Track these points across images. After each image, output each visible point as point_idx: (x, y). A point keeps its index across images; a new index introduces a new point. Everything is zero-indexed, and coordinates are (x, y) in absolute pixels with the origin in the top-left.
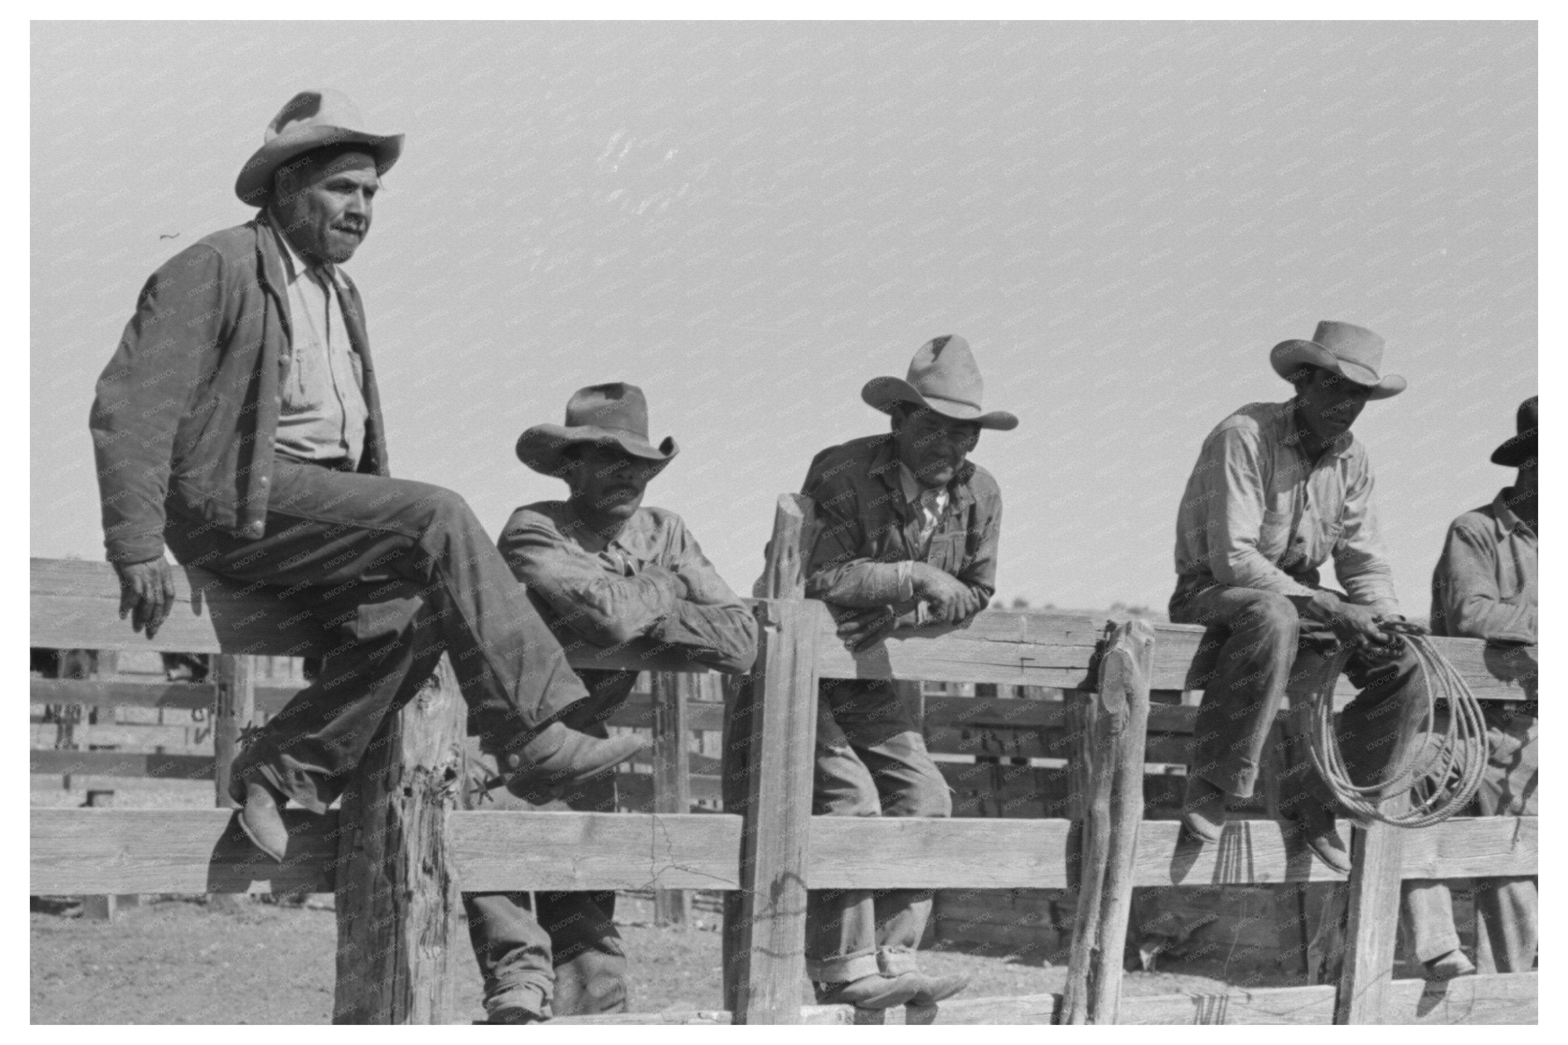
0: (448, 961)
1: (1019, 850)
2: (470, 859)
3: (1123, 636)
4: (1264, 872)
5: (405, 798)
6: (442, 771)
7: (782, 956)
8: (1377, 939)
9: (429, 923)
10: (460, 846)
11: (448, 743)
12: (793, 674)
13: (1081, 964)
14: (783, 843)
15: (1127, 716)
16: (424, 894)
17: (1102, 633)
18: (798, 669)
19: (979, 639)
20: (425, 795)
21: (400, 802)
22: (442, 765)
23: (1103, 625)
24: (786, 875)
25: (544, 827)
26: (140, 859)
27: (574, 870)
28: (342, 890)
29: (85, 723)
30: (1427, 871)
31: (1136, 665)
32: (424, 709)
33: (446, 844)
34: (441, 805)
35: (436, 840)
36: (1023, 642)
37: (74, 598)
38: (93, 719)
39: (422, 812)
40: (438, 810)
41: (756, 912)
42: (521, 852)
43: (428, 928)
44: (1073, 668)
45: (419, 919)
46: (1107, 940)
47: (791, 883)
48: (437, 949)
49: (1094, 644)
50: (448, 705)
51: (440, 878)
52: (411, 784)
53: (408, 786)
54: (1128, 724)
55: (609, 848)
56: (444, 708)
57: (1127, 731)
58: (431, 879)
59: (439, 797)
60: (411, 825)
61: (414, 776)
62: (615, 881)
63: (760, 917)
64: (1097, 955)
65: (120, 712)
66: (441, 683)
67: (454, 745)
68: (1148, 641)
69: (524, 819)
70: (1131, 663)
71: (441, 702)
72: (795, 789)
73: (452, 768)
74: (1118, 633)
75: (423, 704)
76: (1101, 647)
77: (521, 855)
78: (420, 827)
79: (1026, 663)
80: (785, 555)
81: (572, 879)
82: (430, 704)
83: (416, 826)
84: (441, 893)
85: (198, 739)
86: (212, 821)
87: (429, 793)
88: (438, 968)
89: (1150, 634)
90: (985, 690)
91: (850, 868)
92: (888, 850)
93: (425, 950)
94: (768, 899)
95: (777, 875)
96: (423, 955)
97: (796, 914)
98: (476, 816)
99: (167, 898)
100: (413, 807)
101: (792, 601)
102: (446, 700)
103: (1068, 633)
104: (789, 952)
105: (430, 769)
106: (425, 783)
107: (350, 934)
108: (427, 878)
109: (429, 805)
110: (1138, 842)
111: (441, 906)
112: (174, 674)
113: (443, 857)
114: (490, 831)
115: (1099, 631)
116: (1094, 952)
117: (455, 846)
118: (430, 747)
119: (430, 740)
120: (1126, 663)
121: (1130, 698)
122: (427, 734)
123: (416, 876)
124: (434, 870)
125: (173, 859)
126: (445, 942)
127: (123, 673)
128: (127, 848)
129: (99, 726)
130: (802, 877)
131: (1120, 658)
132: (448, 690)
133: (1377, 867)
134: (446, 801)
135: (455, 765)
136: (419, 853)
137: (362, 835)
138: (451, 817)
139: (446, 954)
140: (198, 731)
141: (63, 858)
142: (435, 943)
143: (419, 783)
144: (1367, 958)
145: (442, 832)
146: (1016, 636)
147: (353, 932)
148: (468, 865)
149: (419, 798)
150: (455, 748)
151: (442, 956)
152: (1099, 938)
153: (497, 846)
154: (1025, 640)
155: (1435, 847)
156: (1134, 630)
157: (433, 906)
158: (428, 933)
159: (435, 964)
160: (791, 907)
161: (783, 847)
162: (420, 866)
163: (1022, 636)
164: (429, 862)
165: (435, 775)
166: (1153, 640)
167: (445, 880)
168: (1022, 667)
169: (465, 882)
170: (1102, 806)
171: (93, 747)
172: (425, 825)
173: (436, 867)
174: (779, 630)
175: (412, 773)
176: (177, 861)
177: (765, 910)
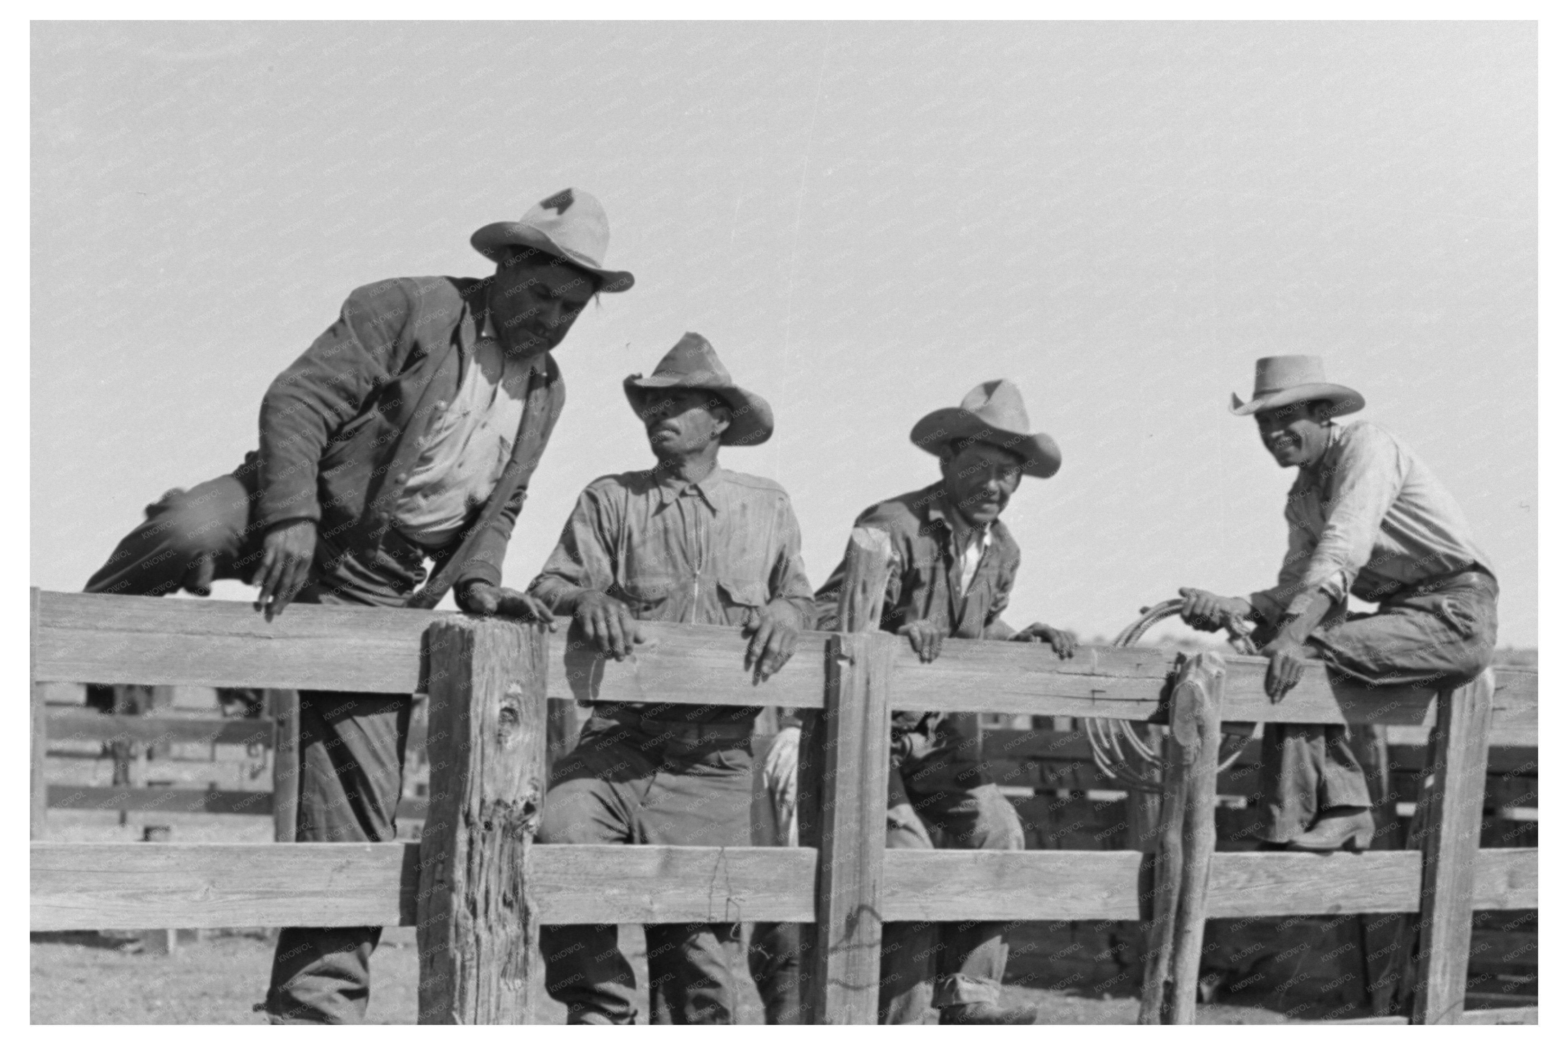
0: (528, 993)
1: (1091, 882)
2: (549, 892)
3: (1193, 668)
4: (1335, 903)
5: (485, 832)
6: (521, 805)
7: (857, 988)
8: (1448, 969)
9: (510, 955)
10: (539, 879)
11: (528, 777)
12: (867, 708)
13: (1155, 996)
14: (858, 875)
15: (1198, 748)
16: (504, 926)
17: (1172, 665)
18: (871, 703)
19: (1050, 672)
20: (504, 829)
21: (480, 836)
22: (522, 799)
23: (1173, 658)
24: (861, 908)
25: (622, 859)
26: (226, 893)
27: (651, 903)
28: (423, 925)
29: (142, 761)
30: (1498, 902)
31: (1206, 697)
32: (504, 744)
33: (526, 877)
34: (521, 839)
35: (516, 873)
36: (1093, 675)
37: (160, 635)
38: (150, 755)
39: (502, 846)
40: (517, 844)
41: (831, 943)
42: (599, 885)
43: (509, 961)
44: (1144, 700)
45: (500, 952)
46: (1180, 972)
47: (865, 915)
48: (518, 982)
49: (1164, 675)
50: (527, 740)
51: (520, 911)
52: (491, 818)
53: (488, 819)
54: (1199, 756)
55: (686, 881)
56: (523, 742)
57: (1199, 762)
58: (512, 912)
59: (519, 830)
60: (491, 859)
61: (494, 810)
62: (692, 914)
63: (835, 949)
64: (1171, 989)
65: (176, 749)
66: (520, 718)
67: (533, 779)
68: (1219, 673)
69: (601, 852)
70: (1202, 695)
71: (520, 737)
72: (869, 822)
73: (532, 802)
74: (1188, 666)
75: (502, 738)
76: (1172, 681)
77: (600, 888)
78: (500, 860)
79: (1097, 696)
80: (859, 589)
81: (650, 912)
82: (510, 738)
83: (496, 860)
84: (521, 925)
85: (254, 775)
86: (296, 856)
87: (508, 826)
88: (519, 1001)
89: (1220, 666)
90: (1041, 723)
91: (924, 900)
92: (961, 883)
93: (506, 984)
94: (843, 930)
95: (851, 908)
96: (504, 988)
97: (871, 946)
98: (554, 849)
99: (227, 933)
100: (493, 840)
101: (864, 635)
102: (525, 734)
103: (1138, 665)
104: (865, 984)
105: (510, 802)
106: (505, 817)
107: (432, 966)
108: (507, 911)
109: (509, 839)
110: (1211, 873)
111: (522, 939)
112: (230, 709)
113: (523, 890)
114: (568, 864)
115: (1170, 663)
116: (1167, 983)
117: (535, 879)
118: (509, 782)
119: (509, 774)
120: (1197, 695)
121: (1201, 730)
122: (507, 769)
123: (497, 910)
124: (514, 903)
125: (257, 893)
126: (526, 975)
127: (179, 709)
128: (213, 883)
129: (156, 761)
130: (876, 909)
131: (1192, 691)
132: (527, 725)
133: (1449, 898)
134: (526, 834)
135: (535, 800)
136: (499, 888)
137: (444, 869)
138: (530, 851)
139: (526, 986)
140: (253, 767)
141: (150, 893)
142: (516, 976)
143: (499, 817)
144: (1439, 989)
145: (522, 866)
146: (1087, 669)
147: (435, 964)
148: (547, 898)
149: (499, 832)
150: (535, 782)
151: (522, 989)
152: (1172, 970)
153: (575, 879)
154: (1095, 672)
155: (1505, 878)
156: (1205, 662)
157: (514, 939)
158: (509, 965)
159: (517, 997)
160: (866, 940)
161: (857, 879)
162: (500, 899)
163: (1093, 669)
164: (510, 896)
165: (515, 809)
166: (1224, 672)
167: (525, 913)
168: (1093, 699)
169: (544, 915)
170: (1174, 838)
171: (150, 784)
172: (505, 859)
173: (517, 900)
174: (852, 663)
175: (492, 807)
176: (263, 895)
177: (841, 941)
